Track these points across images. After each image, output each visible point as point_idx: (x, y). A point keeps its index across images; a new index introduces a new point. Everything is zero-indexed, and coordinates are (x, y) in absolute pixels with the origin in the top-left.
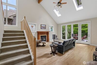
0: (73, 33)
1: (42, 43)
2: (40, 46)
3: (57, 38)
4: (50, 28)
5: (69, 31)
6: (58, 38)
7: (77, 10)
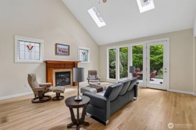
0: (132, 65)
1: (54, 91)
2: (49, 99)
3: (98, 76)
4: (81, 54)
5: (123, 61)
6: (99, 78)
7: (141, 12)
